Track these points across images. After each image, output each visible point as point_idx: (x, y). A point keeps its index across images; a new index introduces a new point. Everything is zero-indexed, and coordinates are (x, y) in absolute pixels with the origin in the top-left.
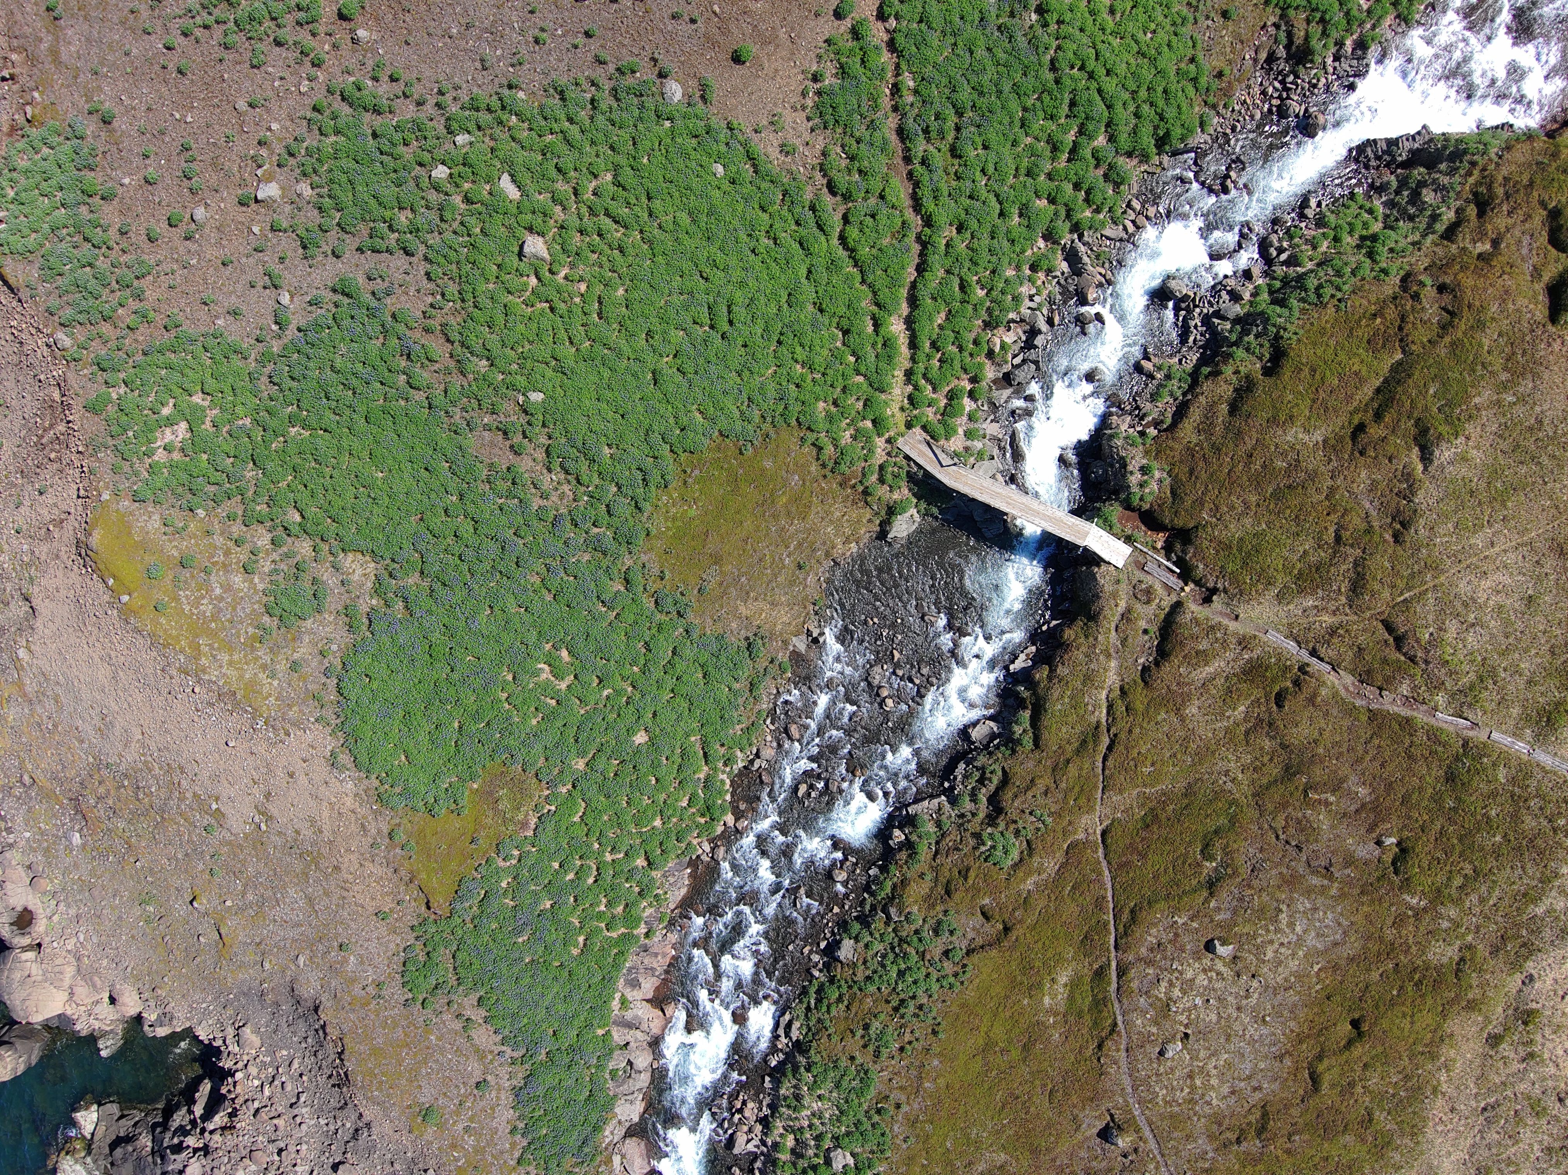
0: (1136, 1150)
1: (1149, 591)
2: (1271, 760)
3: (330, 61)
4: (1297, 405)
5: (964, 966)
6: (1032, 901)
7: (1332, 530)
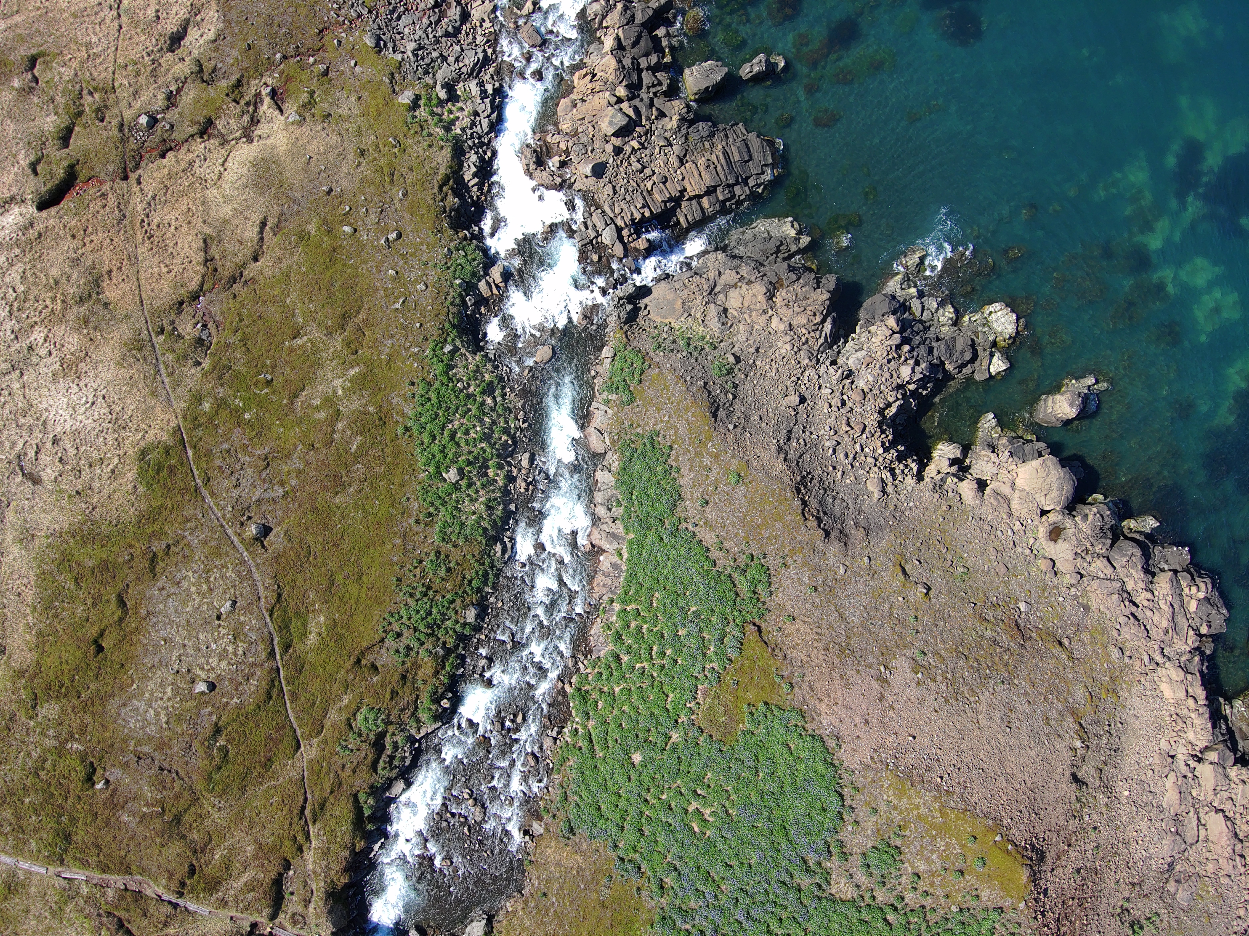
0: (242, 524)
1: (295, 923)
2: (191, 825)
5: (385, 631)
6: (342, 689)
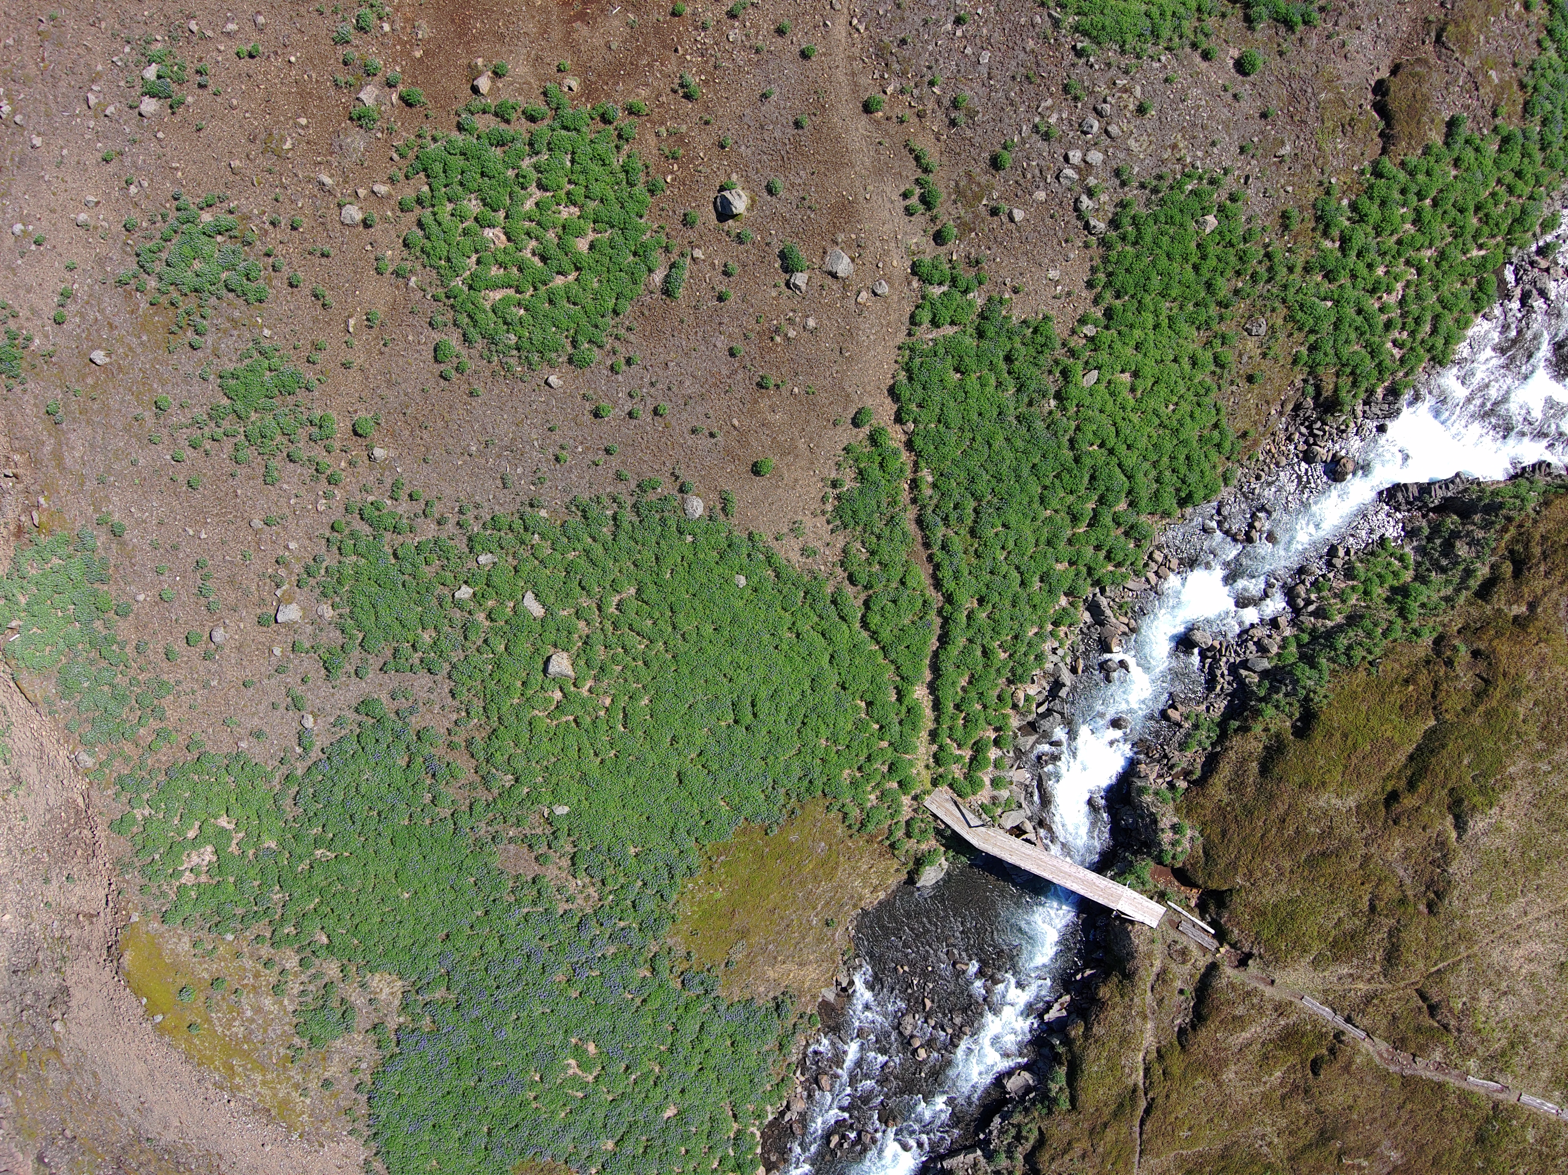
1: (1184, 952)
2: (1306, 1123)
3: (346, 478)
4: (1329, 771)
7: (1366, 898)
